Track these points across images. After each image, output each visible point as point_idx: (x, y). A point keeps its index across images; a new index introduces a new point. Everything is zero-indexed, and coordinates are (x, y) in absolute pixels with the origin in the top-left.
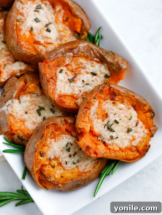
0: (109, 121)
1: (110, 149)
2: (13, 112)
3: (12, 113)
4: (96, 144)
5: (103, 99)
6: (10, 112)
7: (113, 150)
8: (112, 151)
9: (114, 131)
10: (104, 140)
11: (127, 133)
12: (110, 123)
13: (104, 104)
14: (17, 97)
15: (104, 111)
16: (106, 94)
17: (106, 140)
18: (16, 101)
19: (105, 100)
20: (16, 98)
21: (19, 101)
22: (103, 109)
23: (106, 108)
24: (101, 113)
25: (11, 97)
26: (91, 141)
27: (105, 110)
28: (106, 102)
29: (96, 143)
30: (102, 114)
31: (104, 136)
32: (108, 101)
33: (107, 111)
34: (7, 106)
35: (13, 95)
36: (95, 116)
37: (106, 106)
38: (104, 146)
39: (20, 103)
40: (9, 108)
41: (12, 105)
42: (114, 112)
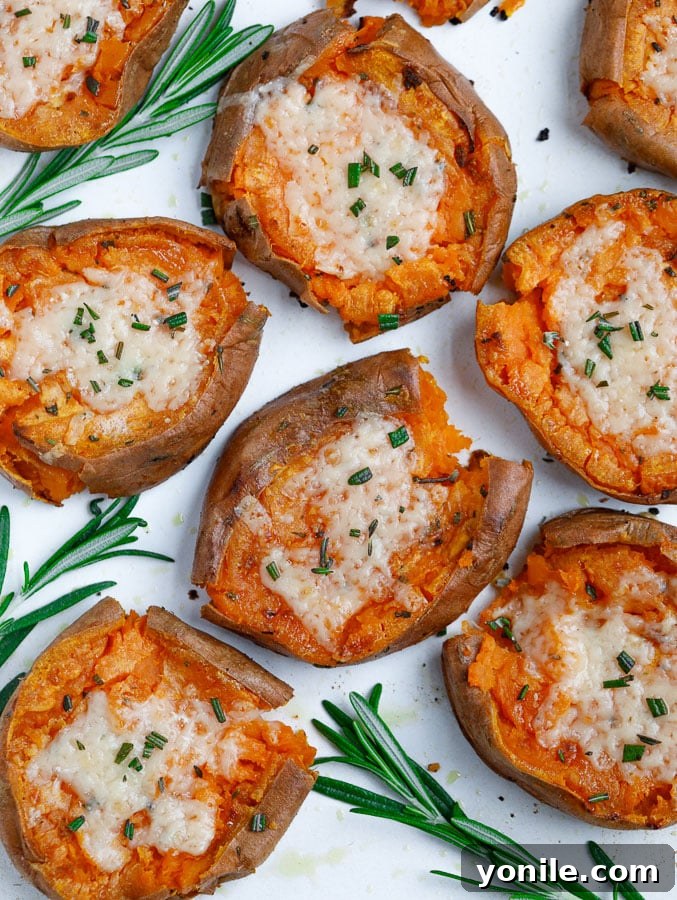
0: (617, 313)
1: (556, 403)
2: (271, 126)
3: (265, 128)
4: (529, 355)
5: (643, 236)
6: (260, 120)
7: (562, 413)
8: (558, 415)
9: (611, 357)
10: (561, 360)
11: (644, 393)
12: (615, 322)
13: (637, 252)
14: (308, 79)
15: (623, 271)
16: (664, 230)
17: (569, 364)
18: (299, 92)
19: (648, 241)
20: (306, 82)
21: (309, 97)
22: (622, 262)
23: (634, 269)
24: (610, 271)
25: (288, 69)
26: (522, 334)
27: (628, 271)
28: (648, 250)
29: (533, 349)
30: (610, 276)
31: (571, 347)
32: (656, 253)
33: (629, 279)
34: (261, 95)
35: (297, 66)
36: (582, 265)
37: (639, 262)
38: (546, 378)
39: (309, 103)
40: (264, 107)
41: (277, 100)
42: (649, 300)
